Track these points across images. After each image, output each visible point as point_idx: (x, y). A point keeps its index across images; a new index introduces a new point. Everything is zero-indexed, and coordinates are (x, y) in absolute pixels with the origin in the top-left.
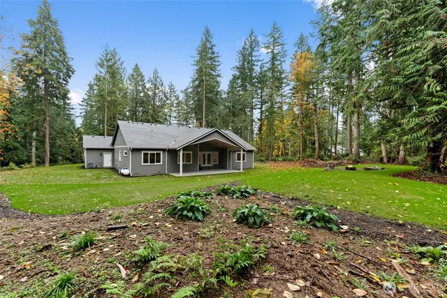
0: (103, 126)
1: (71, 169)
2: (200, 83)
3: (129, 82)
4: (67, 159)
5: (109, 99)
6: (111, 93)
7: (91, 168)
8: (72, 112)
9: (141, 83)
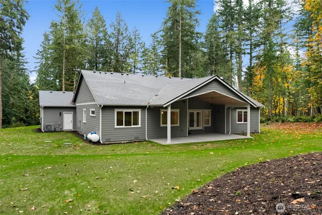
0: (61, 81)
1: (25, 133)
2: (173, 24)
3: (88, 28)
4: (21, 120)
5: (68, 47)
6: (70, 40)
7: (49, 131)
8: (26, 66)
9: (101, 29)
